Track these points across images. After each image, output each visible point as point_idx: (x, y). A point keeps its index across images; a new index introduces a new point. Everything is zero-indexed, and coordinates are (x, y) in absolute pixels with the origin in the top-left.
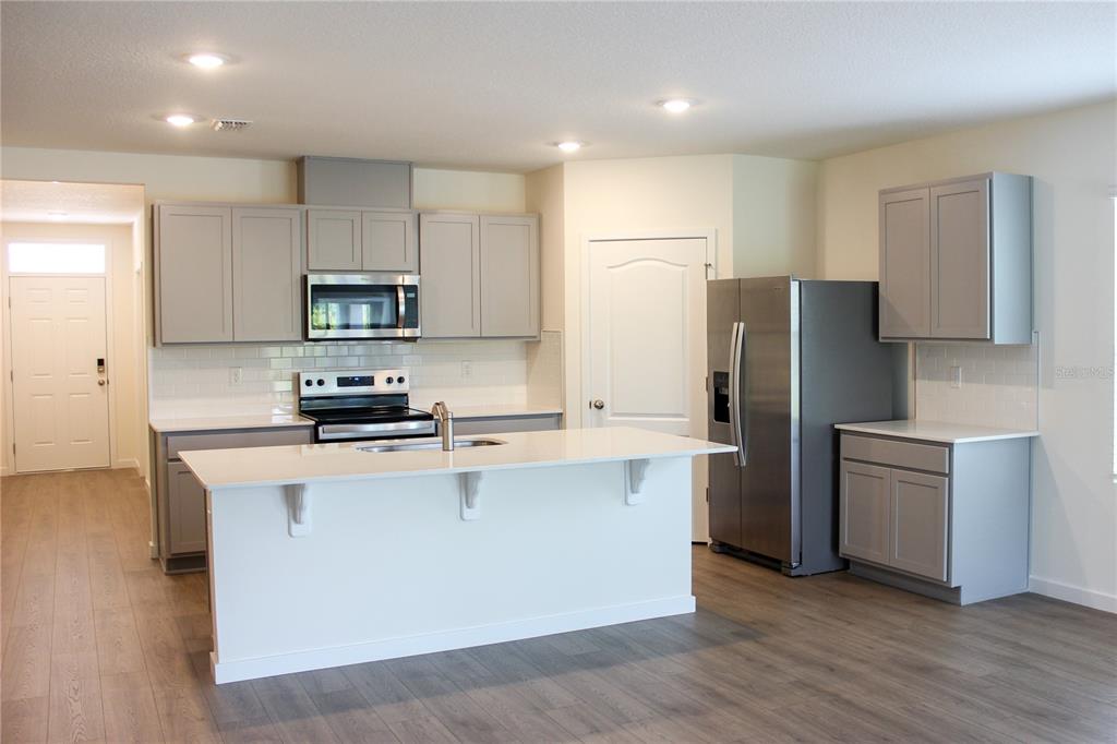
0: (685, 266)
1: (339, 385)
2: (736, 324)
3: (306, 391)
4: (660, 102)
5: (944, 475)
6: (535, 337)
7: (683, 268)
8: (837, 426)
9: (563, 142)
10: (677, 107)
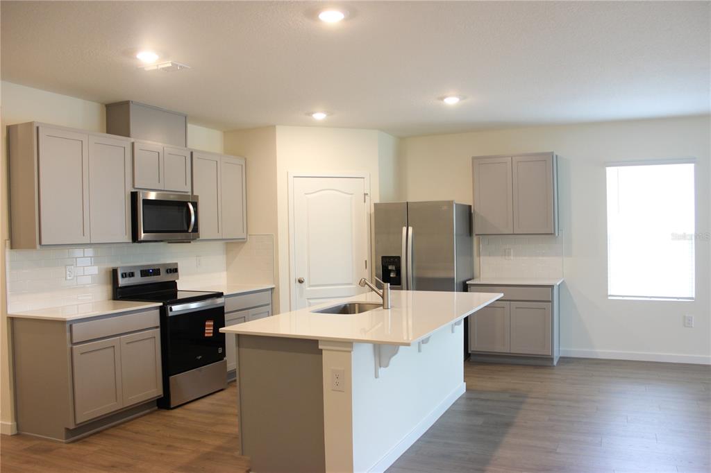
0: (352, 194)
1: (142, 276)
2: (404, 229)
3: (122, 282)
4: (442, 98)
5: (549, 301)
6: (244, 239)
7: (350, 196)
8: (467, 282)
9: (315, 112)
10: (452, 101)
